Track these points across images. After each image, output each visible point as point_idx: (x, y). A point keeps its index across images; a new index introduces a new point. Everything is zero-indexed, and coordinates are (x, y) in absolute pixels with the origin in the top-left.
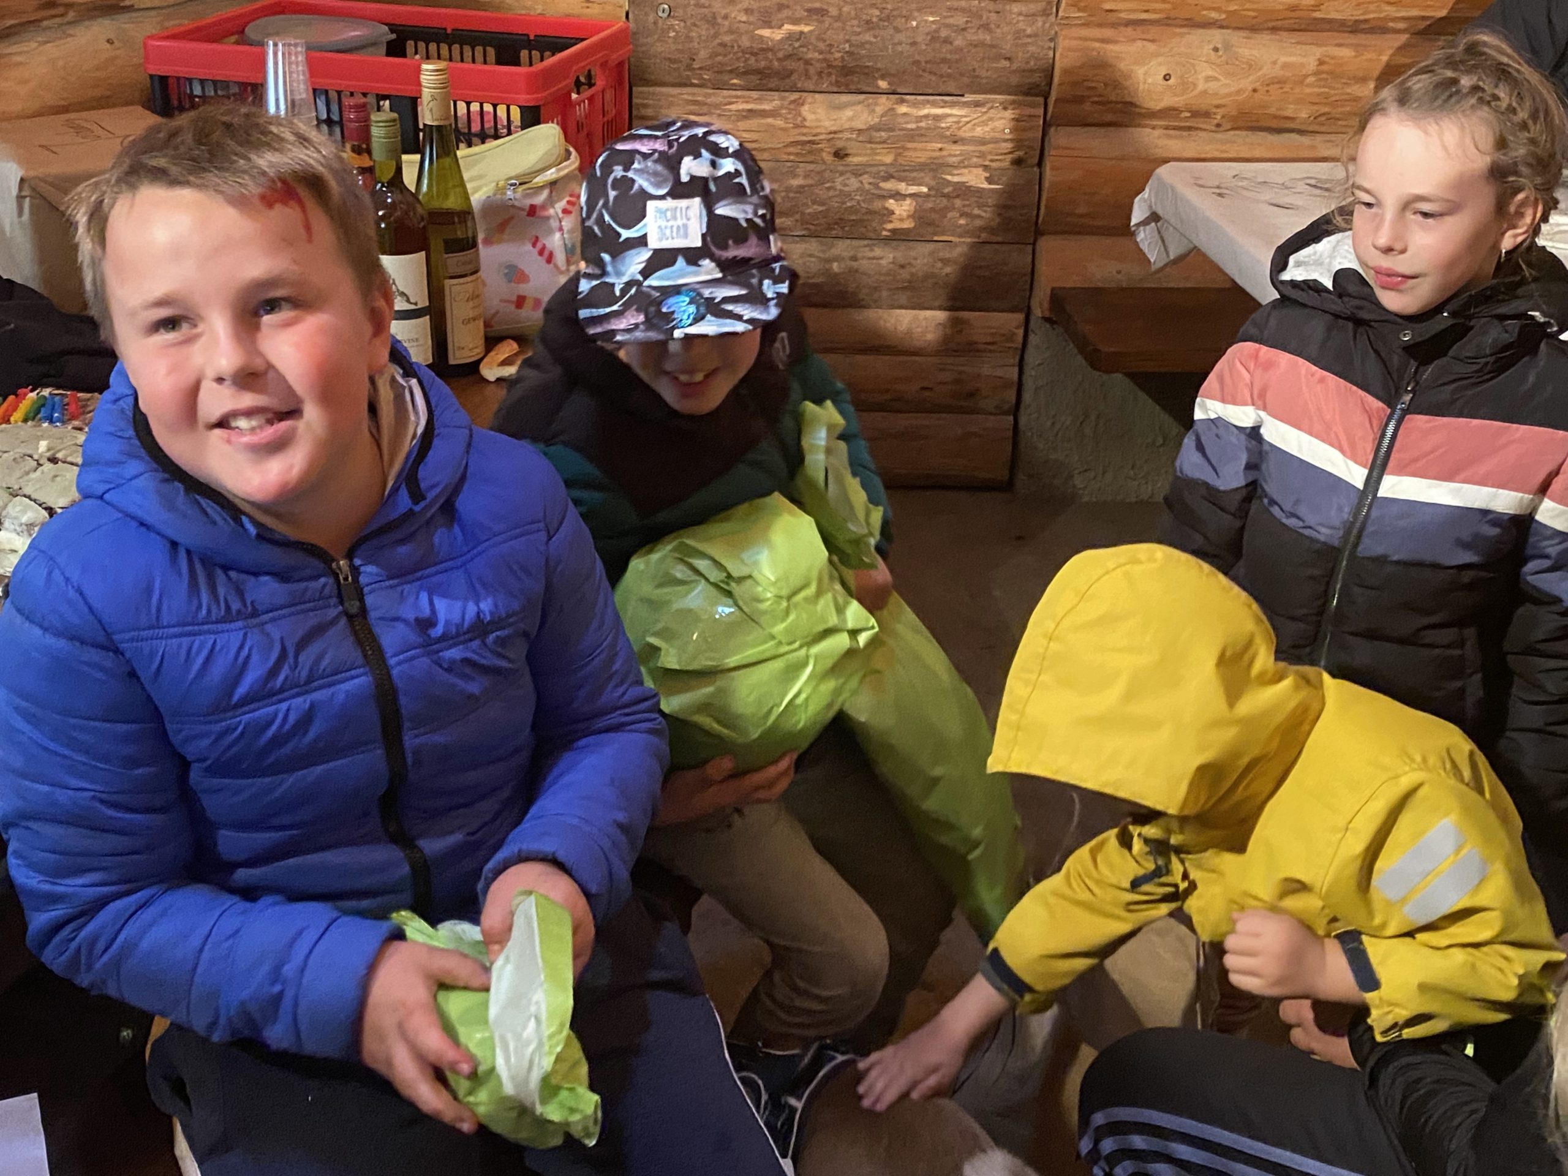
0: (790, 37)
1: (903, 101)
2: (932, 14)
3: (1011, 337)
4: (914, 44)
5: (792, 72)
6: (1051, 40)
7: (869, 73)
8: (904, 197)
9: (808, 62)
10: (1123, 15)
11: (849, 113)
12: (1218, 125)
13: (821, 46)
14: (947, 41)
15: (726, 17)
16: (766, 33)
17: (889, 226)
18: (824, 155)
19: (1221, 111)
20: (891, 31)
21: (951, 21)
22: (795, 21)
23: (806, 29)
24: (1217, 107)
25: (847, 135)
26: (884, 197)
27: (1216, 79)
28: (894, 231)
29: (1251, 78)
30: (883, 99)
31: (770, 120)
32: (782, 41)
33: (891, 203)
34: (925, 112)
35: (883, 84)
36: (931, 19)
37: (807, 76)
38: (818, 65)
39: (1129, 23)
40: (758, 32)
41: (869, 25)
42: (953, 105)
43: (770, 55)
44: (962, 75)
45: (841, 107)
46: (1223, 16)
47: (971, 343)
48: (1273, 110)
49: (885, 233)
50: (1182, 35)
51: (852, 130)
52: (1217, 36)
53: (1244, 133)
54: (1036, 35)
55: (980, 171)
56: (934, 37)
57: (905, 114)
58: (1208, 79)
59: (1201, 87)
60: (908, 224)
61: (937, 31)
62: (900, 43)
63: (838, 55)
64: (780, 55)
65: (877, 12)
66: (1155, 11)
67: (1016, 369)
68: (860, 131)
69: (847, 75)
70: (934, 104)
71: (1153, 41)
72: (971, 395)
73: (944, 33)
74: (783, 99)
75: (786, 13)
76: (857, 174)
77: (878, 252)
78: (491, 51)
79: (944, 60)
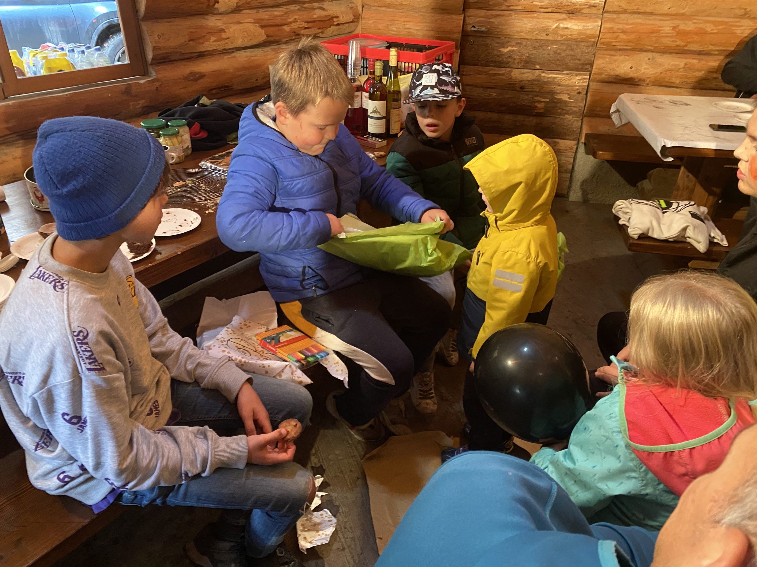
0: (510, 51)
1: (543, 72)
2: (555, 45)
3: (571, 149)
4: (548, 54)
6: (594, 54)
7: (534, 63)
8: (542, 102)
9: (515, 59)
10: (618, 47)
11: (526, 75)
12: (648, 84)
13: (519, 54)
14: (559, 54)
15: (491, 44)
16: (502, 50)
17: (536, 111)
19: (649, 80)
20: (542, 50)
21: (561, 47)
23: (515, 49)
24: (648, 78)
25: (525, 82)
26: (535, 102)
27: (648, 69)
28: (537, 113)
29: (661, 69)
30: (537, 71)
31: (501, 77)
33: (537, 104)
34: (550, 76)
35: (538, 67)
36: (555, 47)
39: (620, 50)
40: (500, 49)
41: (535, 48)
42: (559, 74)
44: (563, 65)
45: (524, 73)
46: (653, 48)
48: (667, 80)
50: (638, 54)
51: (527, 81)
52: (650, 55)
53: (656, 87)
54: (588, 53)
55: (566, 95)
56: (555, 53)
57: (544, 76)
58: (645, 69)
59: (643, 71)
60: (542, 111)
61: (557, 50)
62: (544, 54)
63: (524, 57)
64: (506, 56)
65: (538, 44)
66: (630, 46)
67: (573, 159)
68: (529, 81)
69: (526, 63)
70: (554, 74)
71: (628, 56)
73: (559, 51)
74: (505, 70)
75: (510, 44)
76: (527, 94)
77: (531, 119)
78: (415, 49)
79: (558, 60)
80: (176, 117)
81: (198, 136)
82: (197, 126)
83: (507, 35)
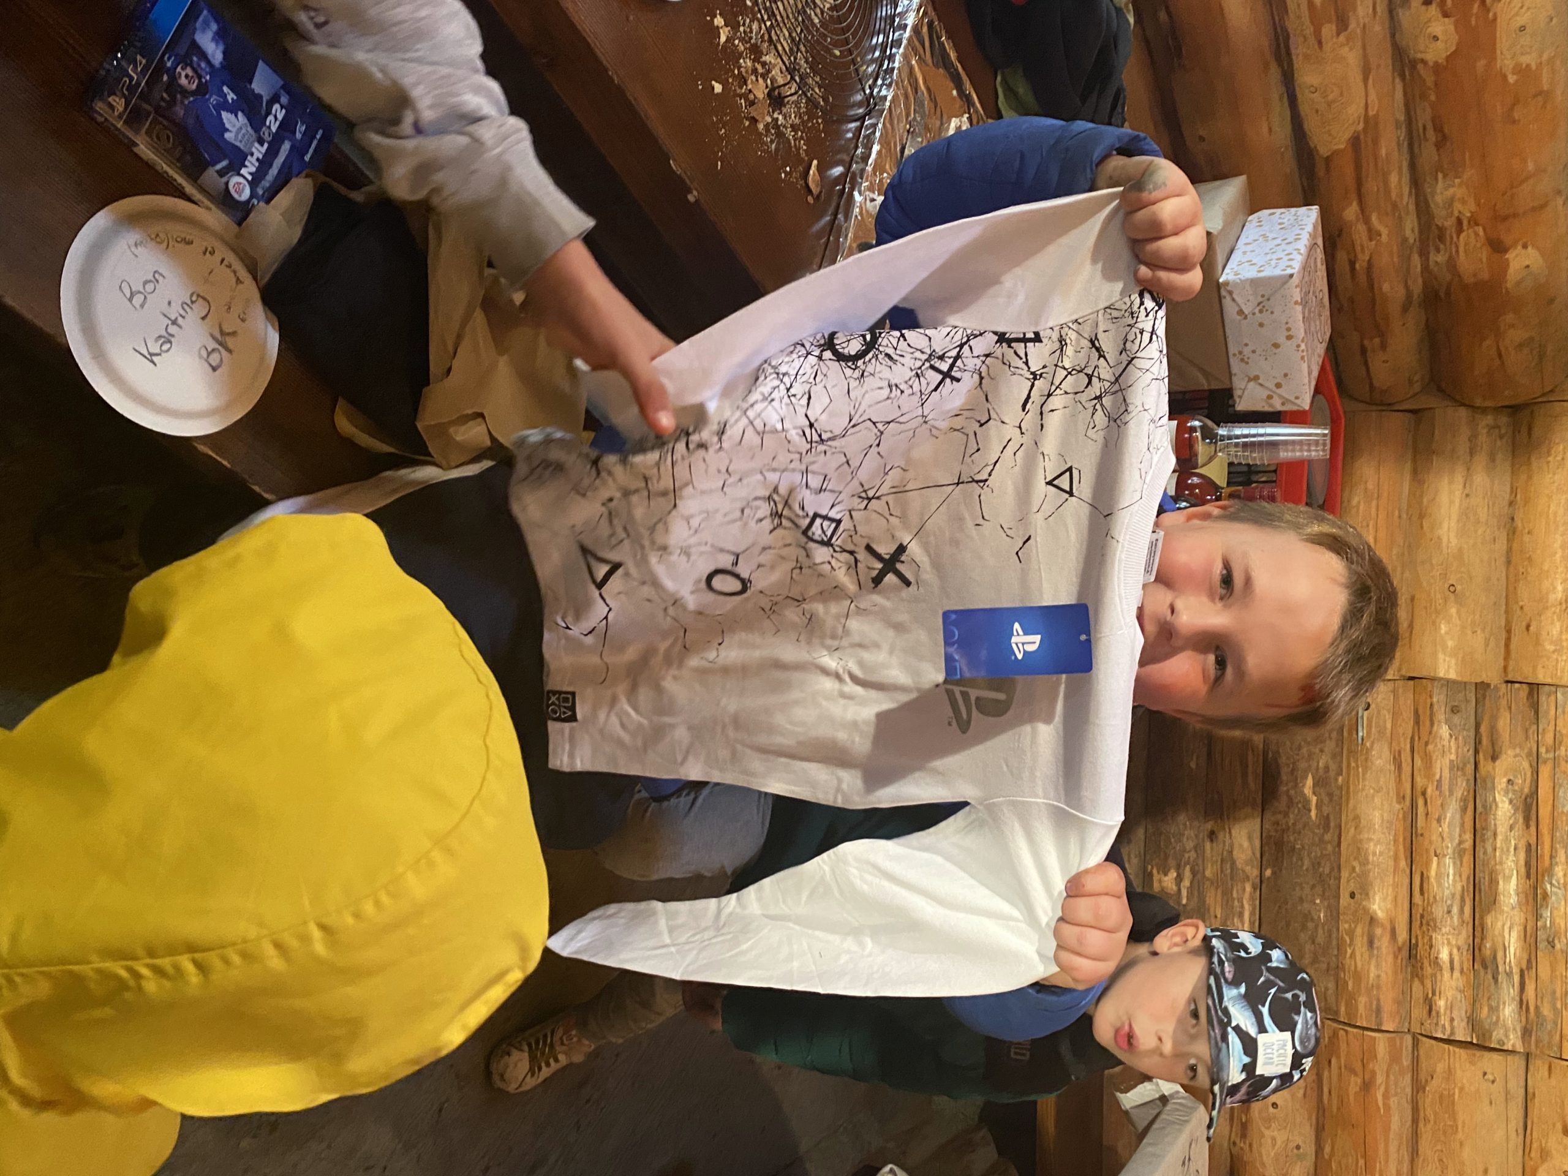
0: (1307, 802)
1: (1254, 888)
2: (1325, 916)
4: (1301, 900)
5: (1277, 804)
7: (1277, 863)
8: (1178, 884)
9: (1286, 815)
11: (1246, 844)
12: (1234, 1143)
13: (1299, 826)
14: (1304, 927)
15: (1322, 751)
16: (1309, 782)
17: (1155, 871)
18: (1212, 823)
19: (1246, 1147)
20: (1312, 881)
21: (1320, 931)
22: (1319, 806)
23: (1313, 814)
24: (1250, 1145)
25: (1228, 841)
26: (1178, 868)
27: (1274, 1145)
28: (1151, 875)
30: (1257, 872)
32: (1303, 794)
33: (1173, 874)
35: (1268, 873)
36: (1322, 915)
37: (1275, 816)
38: (1284, 821)
40: (1310, 777)
41: (1316, 865)
43: (1291, 785)
45: (1250, 842)
46: (1326, 1157)
49: (1150, 867)
50: (1310, 1118)
51: (1232, 846)
52: (1309, 1149)
56: (1307, 917)
57: (1244, 889)
58: (1274, 1139)
59: (1267, 1133)
60: (1156, 886)
61: (1312, 920)
62: (1302, 889)
63: (1292, 838)
65: (1327, 871)
68: (1231, 852)
69: (1276, 844)
71: (1305, 1095)
73: (1310, 925)
75: (1326, 800)
79: (1288, 924)
83: (1348, 792)
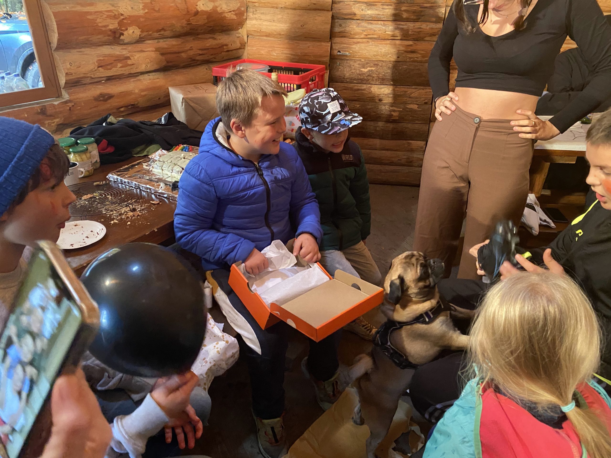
0: (369, 71)
1: (397, 87)
3: (422, 147)
4: (400, 73)
5: (369, 80)
7: (389, 80)
8: (396, 111)
9: (373, 77)
11: (383, 90)
13: (377, 73)
14: (409, 72)
15: (353, 66)
16: (363, 70)
18: (376, 100)
21: (410, 67)
22: (371, 67)
23: (373, 69)
25: (382, 95)
26: (391, 111)
28: (393, 120)
30: (392, 87)
31: (363, 91)
32: (367, 72)
33: (393, 113)
34: (402, 90)
35: (392, 83)
36: (405, 67)
37: (373, 80)
38: (376, 78)
40: (362, 69)
41: (389, 68)
42: (409, 88)
43: (364, 75)
44: (412, 81)
45: (381, 88)
47: (412, 149)
49: (391, 120)
51: (384, 94)
55: (416, 105)
56: (405, 71)
57: (397, 91)
60: (397, 118)
62: (397, 73)
63: (381, 75)
64: (366, 75)
68: (386, 94)
69: (383, 80)
70: (405, 88)
72: (411, 162)
73: (408, 70)
74: (366, 86)
75: (368, 65)
76: (384, 106)
77: (389, 125)
78: (293, 72)
79: (408, 77)
80: (85, 135)
81: (106, 151)
82: (104, 142)
83: (366, 58)
